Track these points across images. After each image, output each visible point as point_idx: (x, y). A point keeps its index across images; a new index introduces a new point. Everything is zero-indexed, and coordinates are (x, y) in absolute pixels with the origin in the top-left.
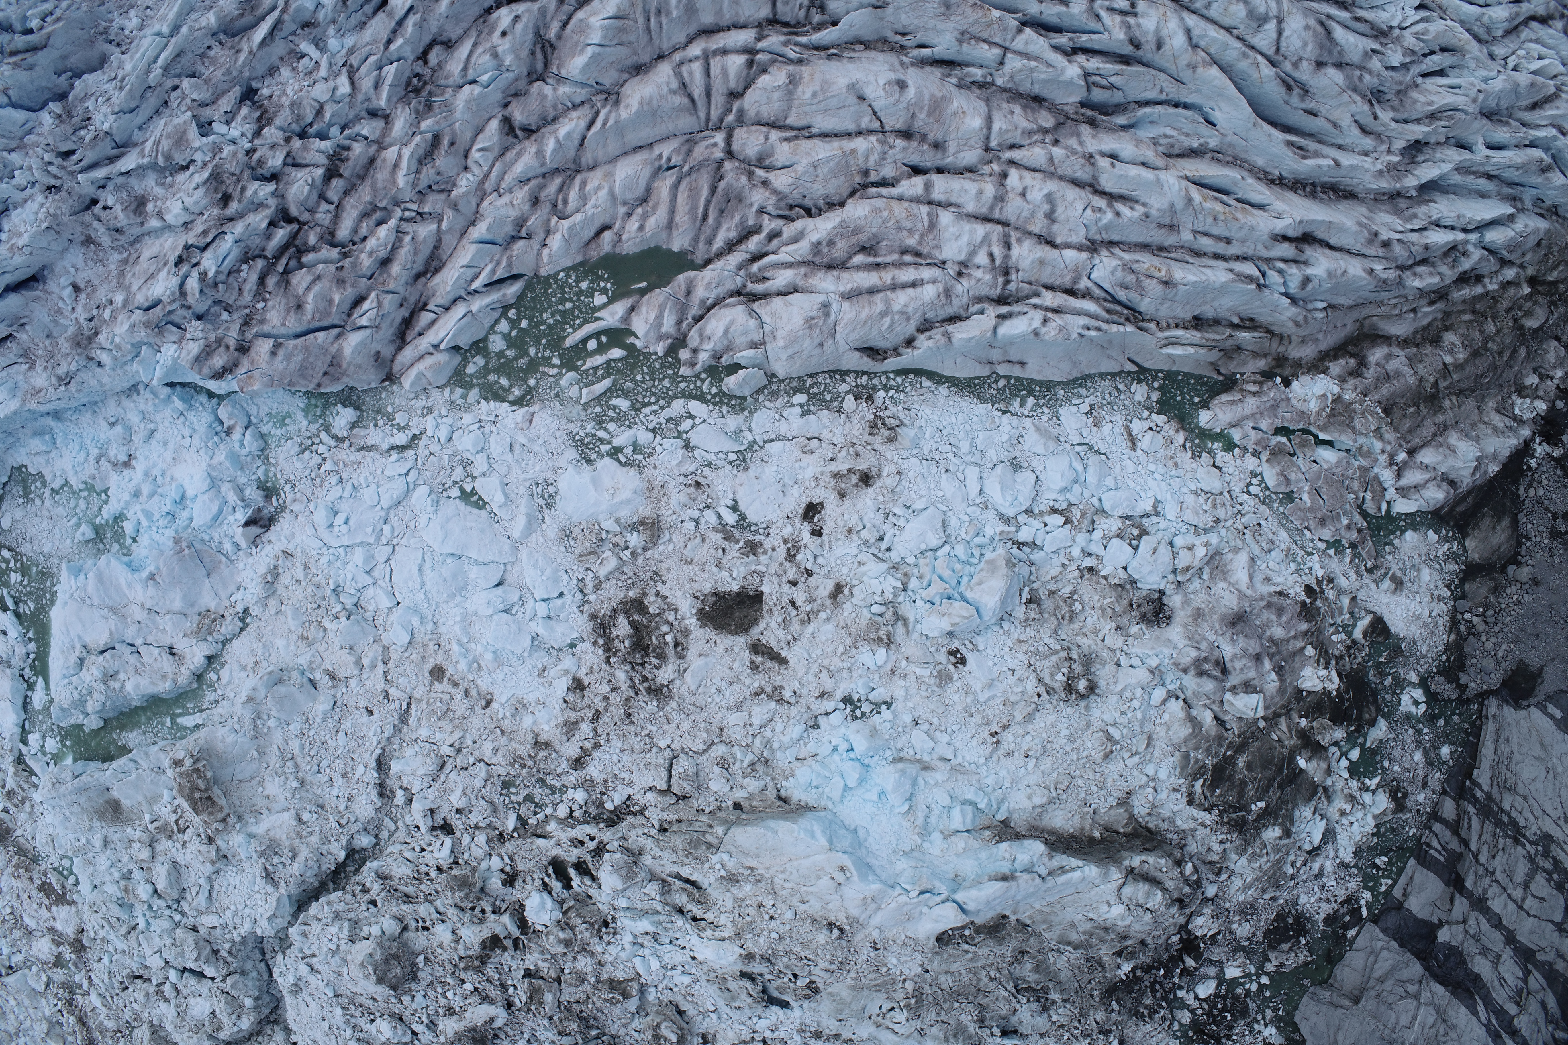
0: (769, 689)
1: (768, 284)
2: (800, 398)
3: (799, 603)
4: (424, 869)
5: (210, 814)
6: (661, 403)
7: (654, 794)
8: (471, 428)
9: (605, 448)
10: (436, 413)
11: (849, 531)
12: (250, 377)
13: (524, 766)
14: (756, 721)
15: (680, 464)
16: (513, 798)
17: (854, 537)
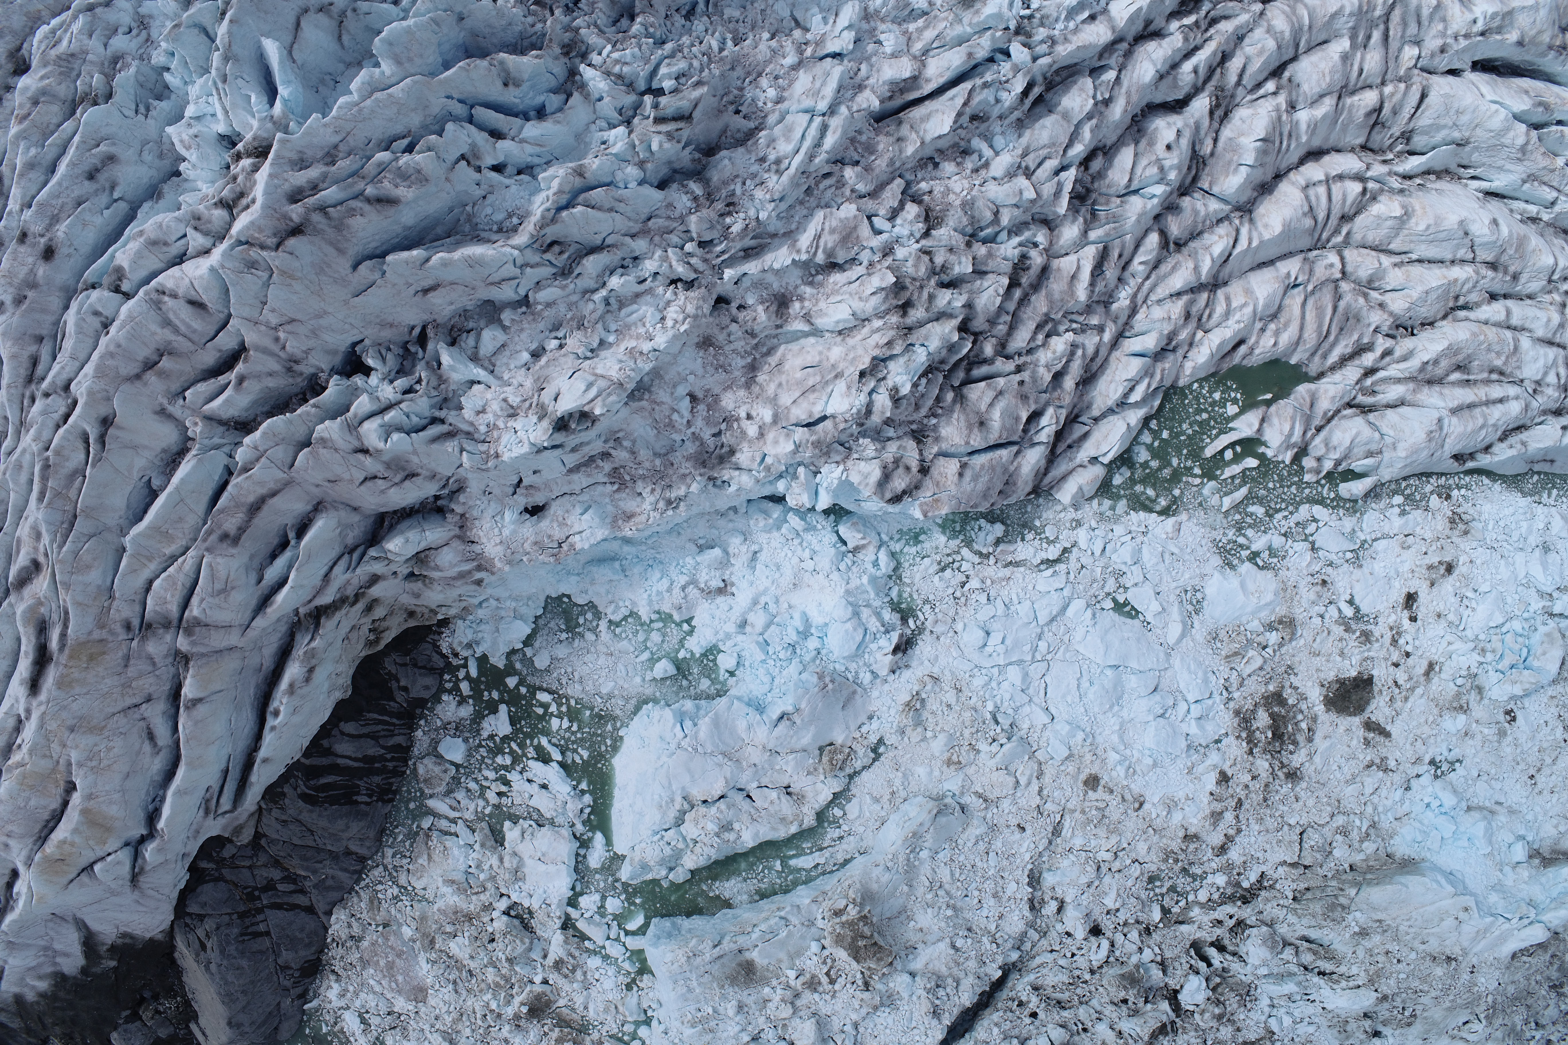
0: (1378, 761)
1: (1379, 397)
2: (1398, 499)
3: (1400, 682)
4: (1078, 972)
5: (880, 960)
6: (1291, 508)
7: (1285, 868)
8: (1123, 539)
9: (1245, 553)
10: (1086, 526)
11: (1439, 616)
12: (937, 501)
13: (1176, 861)
14: (1368, 790)
15: (1309, 565)
16: (1158, 891)
17: (1442, 621)
